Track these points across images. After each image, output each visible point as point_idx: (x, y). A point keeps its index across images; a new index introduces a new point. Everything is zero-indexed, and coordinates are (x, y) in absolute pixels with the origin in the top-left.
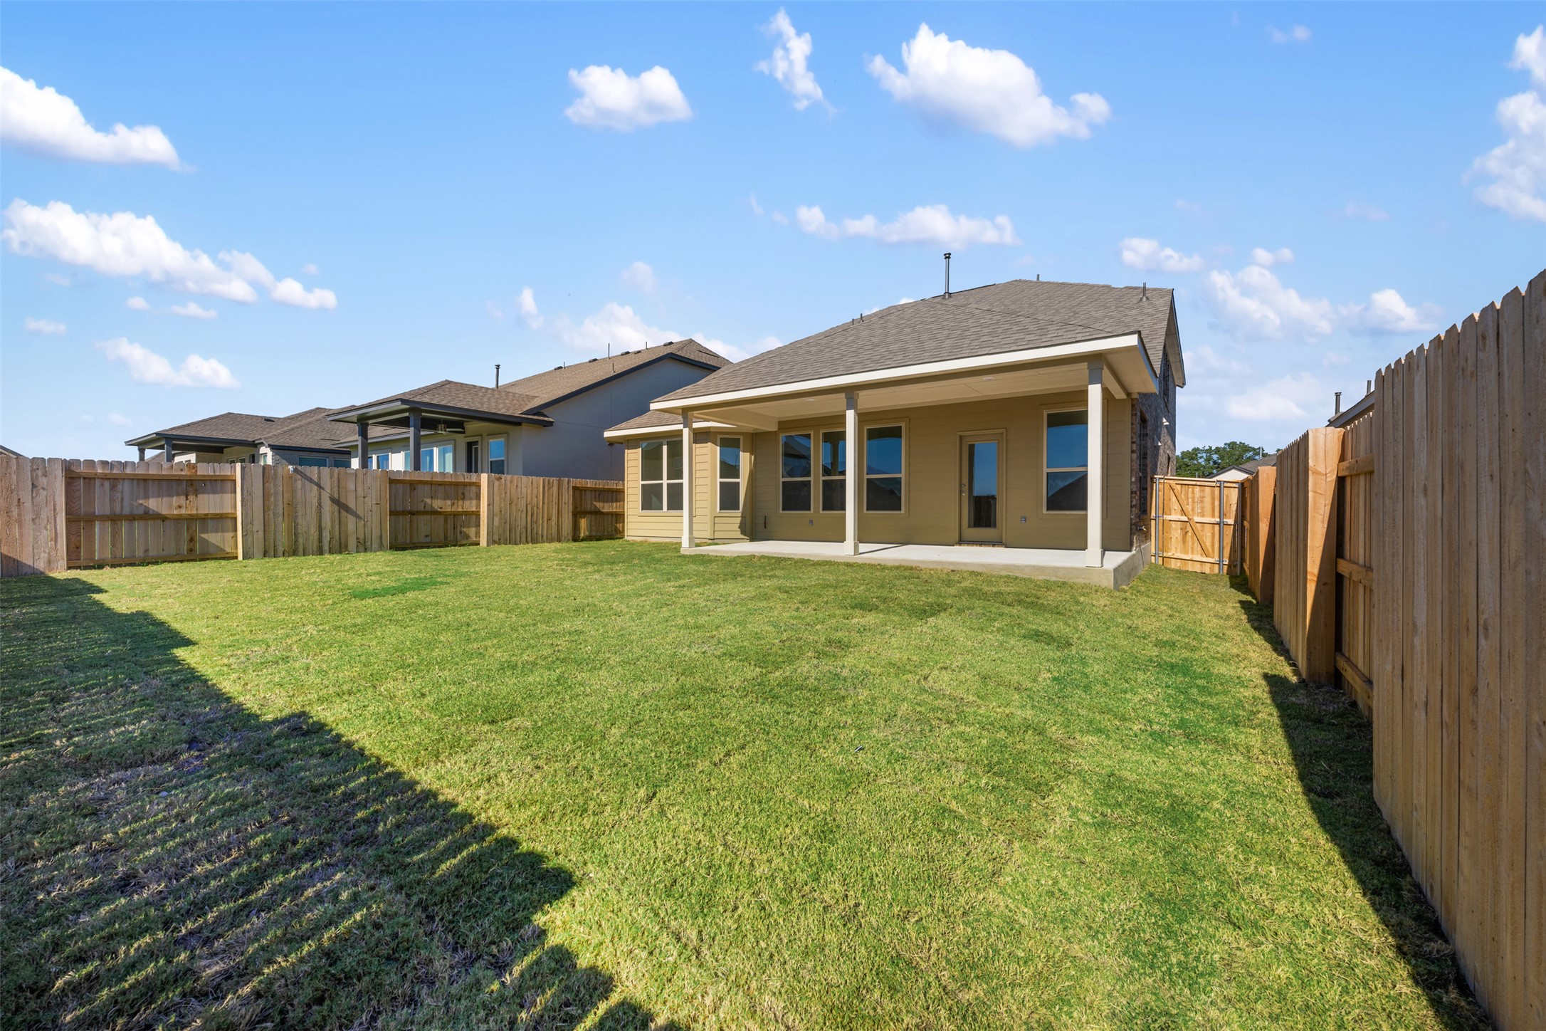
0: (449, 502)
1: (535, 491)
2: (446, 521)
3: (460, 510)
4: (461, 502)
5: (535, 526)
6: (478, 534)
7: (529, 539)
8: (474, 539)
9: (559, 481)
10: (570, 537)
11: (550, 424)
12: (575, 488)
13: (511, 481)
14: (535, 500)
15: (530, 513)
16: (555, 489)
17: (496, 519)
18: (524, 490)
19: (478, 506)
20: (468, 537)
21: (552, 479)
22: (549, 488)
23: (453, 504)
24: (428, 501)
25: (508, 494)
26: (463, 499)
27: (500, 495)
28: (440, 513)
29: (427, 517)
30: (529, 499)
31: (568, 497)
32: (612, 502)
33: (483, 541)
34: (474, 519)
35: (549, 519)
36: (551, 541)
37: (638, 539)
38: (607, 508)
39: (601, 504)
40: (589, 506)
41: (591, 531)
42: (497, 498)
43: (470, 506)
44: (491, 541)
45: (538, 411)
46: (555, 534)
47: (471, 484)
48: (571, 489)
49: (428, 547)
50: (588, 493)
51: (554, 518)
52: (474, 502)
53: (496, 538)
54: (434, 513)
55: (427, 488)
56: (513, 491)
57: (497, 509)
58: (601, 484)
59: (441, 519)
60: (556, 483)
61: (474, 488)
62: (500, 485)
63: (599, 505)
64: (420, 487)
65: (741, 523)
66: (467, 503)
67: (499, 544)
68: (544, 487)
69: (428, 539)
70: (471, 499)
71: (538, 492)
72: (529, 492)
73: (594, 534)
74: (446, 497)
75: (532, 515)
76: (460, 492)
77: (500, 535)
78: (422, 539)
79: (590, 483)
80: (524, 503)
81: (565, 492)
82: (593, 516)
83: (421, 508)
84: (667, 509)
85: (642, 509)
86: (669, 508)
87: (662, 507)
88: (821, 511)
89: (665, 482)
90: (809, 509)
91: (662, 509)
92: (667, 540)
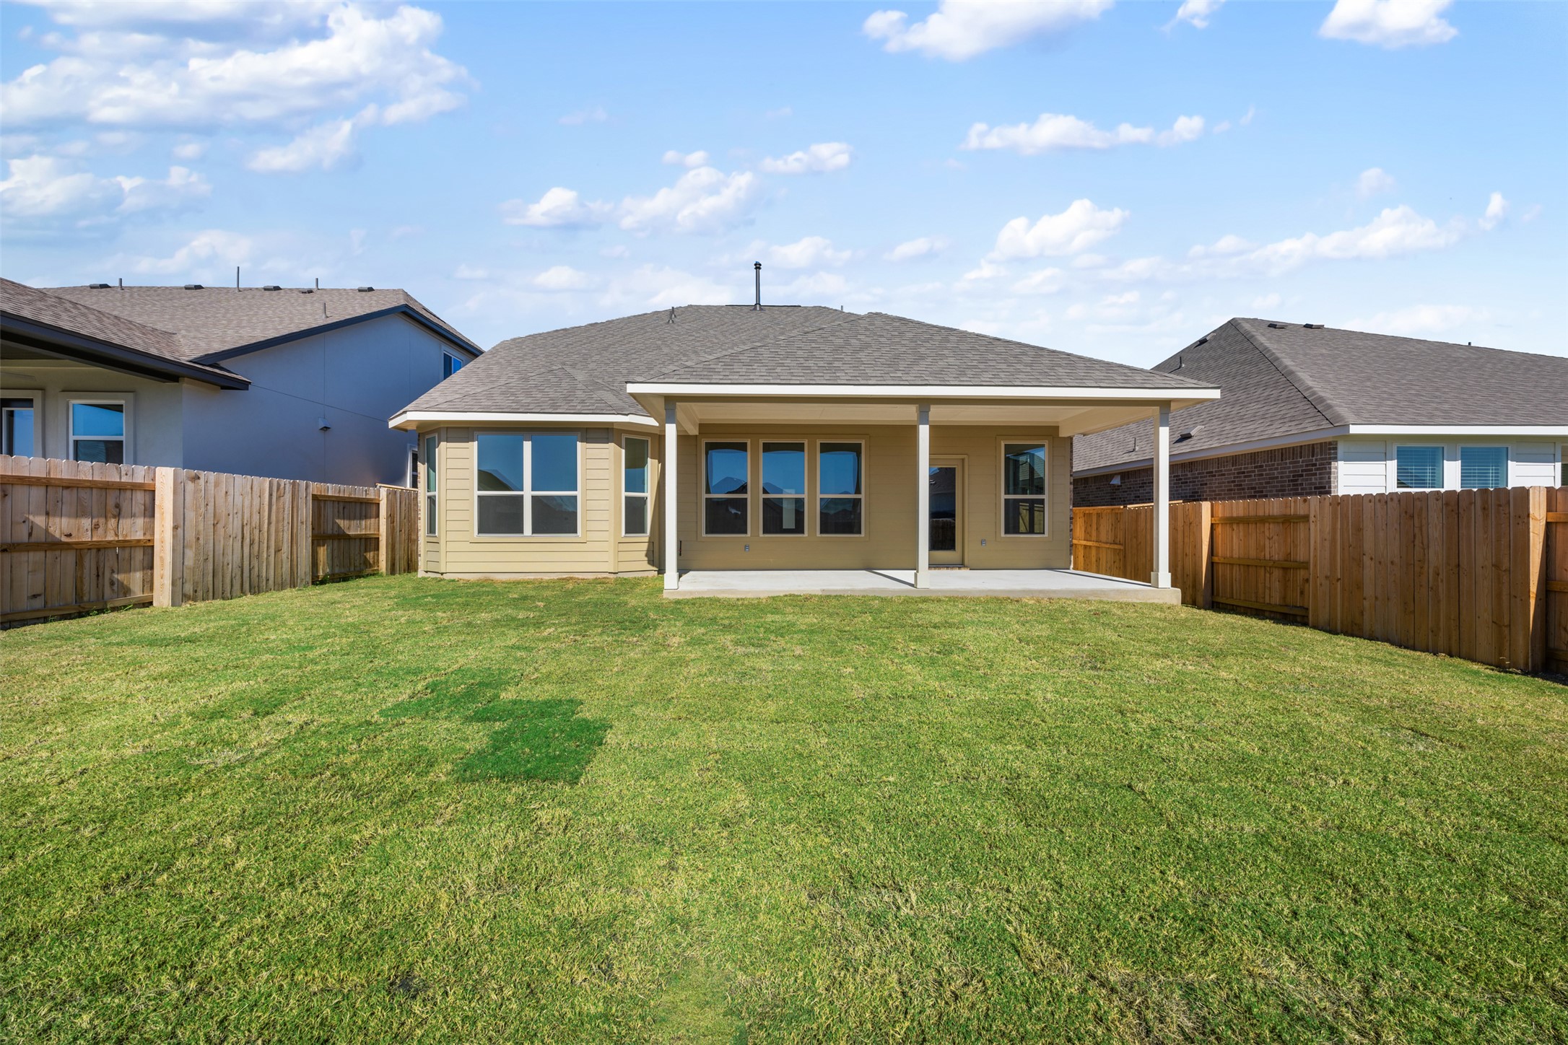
0: (86, 523)
1: (256, 502)
2: (79, 563)
3: (111, 537)
4: (112, 522)
5: (255, 563)
6: (149, 584)
7: (247, 586)
8: (138, 593)
9: (294, 484)
10: (309, 579)
11: (244, 385)
12: (315, 498)
13: (217, 484)
14: (256, 517)
15: (247, 541)
16: (288, 497)
17: (190, 554)
18: (238, 500)
19: (150, 529)
20: (126, 591)
21: (283, 481)
22: (278, 498)
23: (96, 527)
24: (39, 520)
25: (211, 508)
26: (118, 516)
27: (197, 509)
28: (68, 546)
29: (37, 556)
30: (247, 516)
31: (306, 511)
32: (361, 519)
33: (162, 595)
34: (138, 555)
35: (278, 550)
36: (280, 586)
37: (472, 577)
38: (354, 528)
39: (347, 522)
40: (330, 526)
41: (332, 567)
42: (190, 515)
43: (132, 529)
44: (181, 595)
45: (214, 359)
46: (287, 576)
47: (134, 487)
48: (310, 498)
49: (45, 620)
50: (329, 505)
51: (286, 548)
52: (140, 522)
53: (189, 588)
54: (53, 545)
55: (37, 494)
56: (220, 500)
57: (190, 536)
58: (346, 491)
59: (70, 558)
60: (289, 488)
61: (139, 497)
62: (196, 491)
63: (342, 523)
64: (19, 493)
65: (648, 551)
66: (125, 523)
67: (195, 600)
68: (271, 495)
69: (38, 603)
70: (133, 516)
71: (261, 504)
72: (247, 503)
73: (337, 570)
74: (81, 512)
75: (252, 544)
76: (111, 502)
77: (195, 584)
78: (24, 604)
79: (331, 490)
80: (238, 523)
81: (302, 503)
82: (336, 543)
83: (22, 535)
84: (533, 533)
85: (479, 532)
86: (535, 531)
87: (520, 530)
88: (761, 535)
89: (528, 493)
90: (745, 532)
91: (522, 532)
92: (531, 577)
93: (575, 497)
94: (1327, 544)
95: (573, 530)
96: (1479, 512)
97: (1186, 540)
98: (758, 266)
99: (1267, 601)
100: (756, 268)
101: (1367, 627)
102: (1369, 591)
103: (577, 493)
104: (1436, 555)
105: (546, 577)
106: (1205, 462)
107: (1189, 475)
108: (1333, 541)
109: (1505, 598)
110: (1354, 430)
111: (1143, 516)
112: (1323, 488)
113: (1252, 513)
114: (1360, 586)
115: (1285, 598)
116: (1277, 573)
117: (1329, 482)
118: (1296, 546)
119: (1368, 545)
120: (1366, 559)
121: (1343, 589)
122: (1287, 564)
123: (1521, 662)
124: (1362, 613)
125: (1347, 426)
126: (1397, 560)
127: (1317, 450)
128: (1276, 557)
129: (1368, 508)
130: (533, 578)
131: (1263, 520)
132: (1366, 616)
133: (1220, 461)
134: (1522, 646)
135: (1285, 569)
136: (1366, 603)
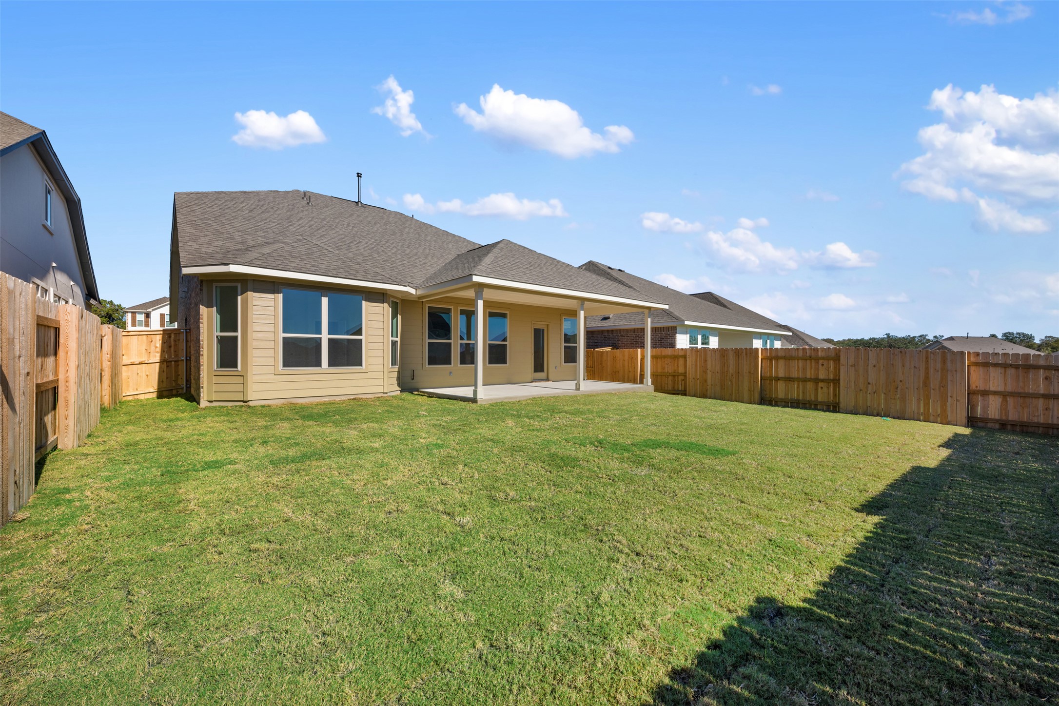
0: (40, 363)
6: (53, 426)
13: (86, 322)
23: (42, 367)
27: (82, 347)
33: (67, 437)
37: (277, 403)
57: (80, 374)
65: (397, 377)
77: (81, 423)
80: (89, 361)
84: (329, 366)
85: (284, 366)
86: (330, 364)
87: (318, 364)
88: (459, 365)
89: (325, 336)
90: (450, 364)
91: (320, 366)
92: (326, 399)
93: (361, 340)
94: (694, 366)
95: (360, 364)
96: (745, 355)
97: (630, 365)
98: (359, 175)
99: (666, 389)
100: (358, 176)
101: (708, 395)
102: (709, 382)
103: (362, 337)
104: (732, 369)
105: (338, 399)
106: (619, 331)
107: (611, 335)
108: (696, 365)
109: (752, 383)
110: (687, 323)
111: (605, 354)
112: (673, 345)
113: (659, 354)
114: (706, 381)
115: (674, 387)
116: (670, 378)
117: (675, 342)
118: (678, 367)
119: (709, 366)
120: (708, 371)
121: (700, 382)
122: (675, 374)
123: (757, 401)
124: (707, 391)
125: (684, 321)
126: (719, 371)
127: (670, 329)
128: (670, 372)
129: (709, 353)
130: (327, 400)
131: (665, 357)
132: (708, 392)
133: (627, 330)
134: (757, 396)
135: (674, 376)
136: (708, 387)
